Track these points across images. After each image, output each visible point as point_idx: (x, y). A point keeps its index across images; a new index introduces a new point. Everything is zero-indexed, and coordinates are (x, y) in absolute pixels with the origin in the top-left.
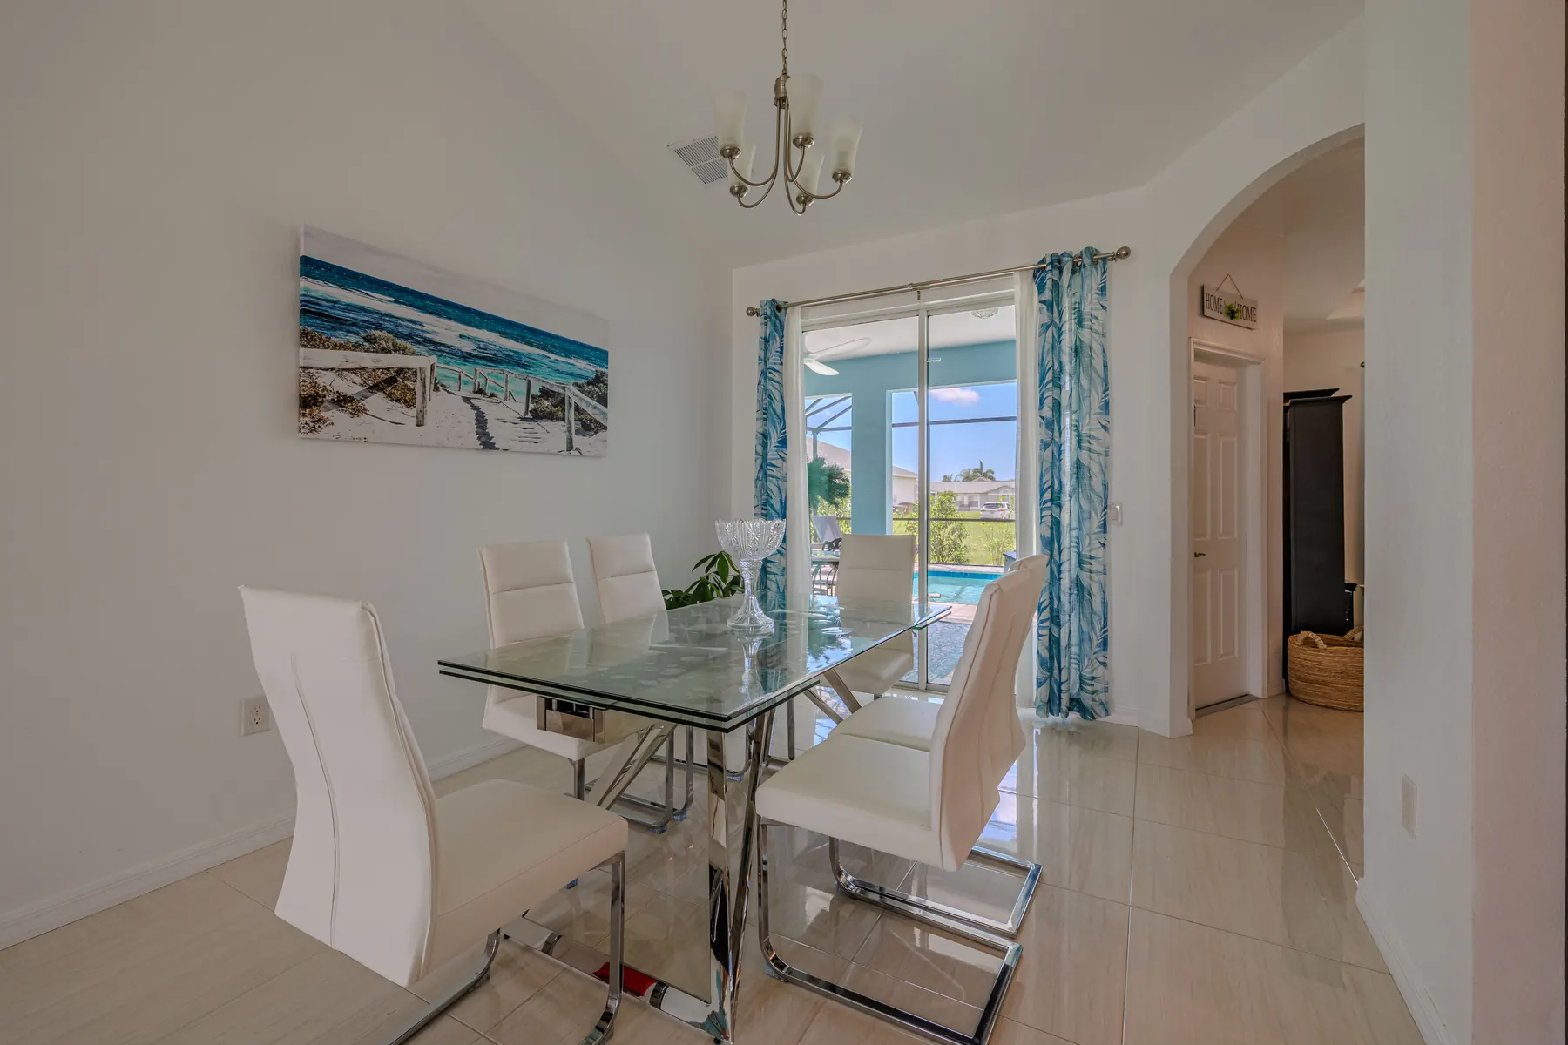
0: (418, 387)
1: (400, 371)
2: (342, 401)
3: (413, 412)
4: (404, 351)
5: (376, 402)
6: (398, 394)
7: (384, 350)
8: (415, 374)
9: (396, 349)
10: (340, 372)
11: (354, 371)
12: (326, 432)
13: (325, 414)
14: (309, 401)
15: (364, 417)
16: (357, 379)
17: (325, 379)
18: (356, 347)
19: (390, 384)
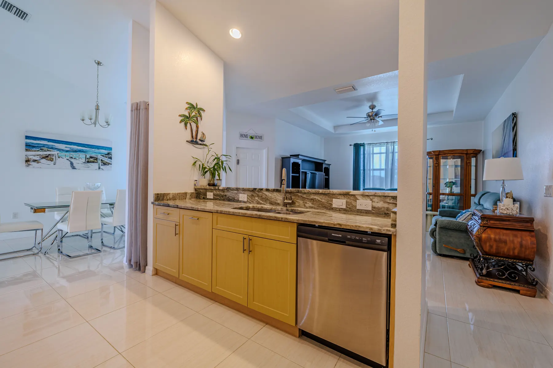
0: (54, 158)
1: (49, 155)
2: (34, 161)
3: (53, 162)
4: (50, 151)
5: (43, 161)
6: (49, 159)
7: (45, 151)
8: (53, 155)
9: (48, 151)
10: (34, 156)
11: (38, 155)
12: (31, 166)
13: (30, 163)
14: (27, 161)
15: (40, 163)
16: (38, 157)
17: (30, 157)
18: (38, 151)
19: (46, 157)
